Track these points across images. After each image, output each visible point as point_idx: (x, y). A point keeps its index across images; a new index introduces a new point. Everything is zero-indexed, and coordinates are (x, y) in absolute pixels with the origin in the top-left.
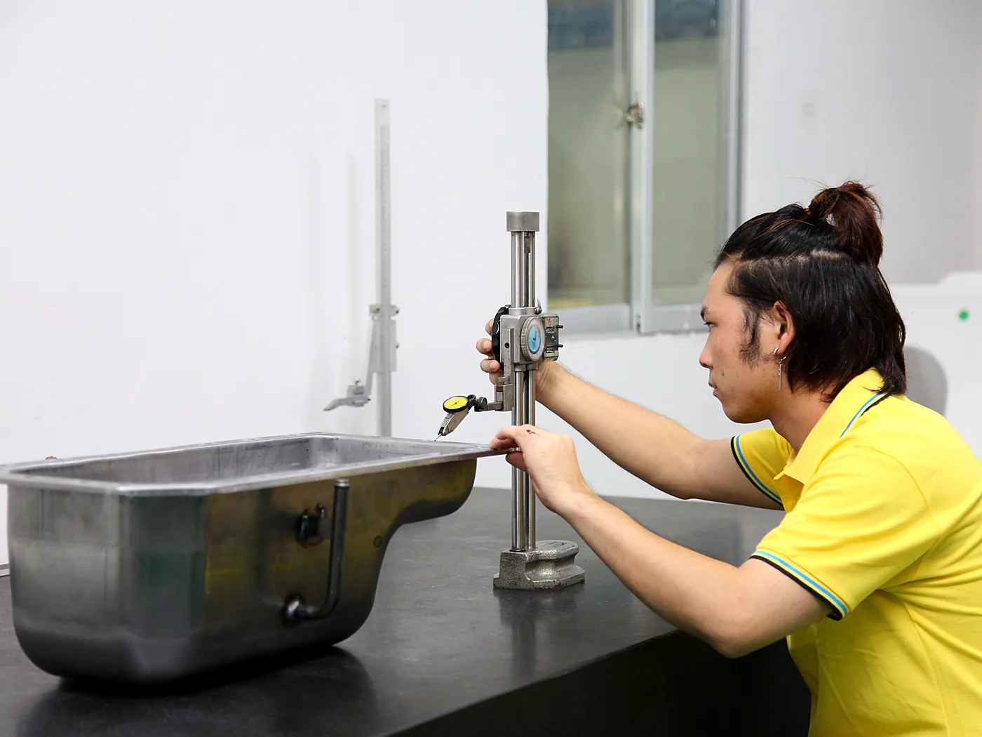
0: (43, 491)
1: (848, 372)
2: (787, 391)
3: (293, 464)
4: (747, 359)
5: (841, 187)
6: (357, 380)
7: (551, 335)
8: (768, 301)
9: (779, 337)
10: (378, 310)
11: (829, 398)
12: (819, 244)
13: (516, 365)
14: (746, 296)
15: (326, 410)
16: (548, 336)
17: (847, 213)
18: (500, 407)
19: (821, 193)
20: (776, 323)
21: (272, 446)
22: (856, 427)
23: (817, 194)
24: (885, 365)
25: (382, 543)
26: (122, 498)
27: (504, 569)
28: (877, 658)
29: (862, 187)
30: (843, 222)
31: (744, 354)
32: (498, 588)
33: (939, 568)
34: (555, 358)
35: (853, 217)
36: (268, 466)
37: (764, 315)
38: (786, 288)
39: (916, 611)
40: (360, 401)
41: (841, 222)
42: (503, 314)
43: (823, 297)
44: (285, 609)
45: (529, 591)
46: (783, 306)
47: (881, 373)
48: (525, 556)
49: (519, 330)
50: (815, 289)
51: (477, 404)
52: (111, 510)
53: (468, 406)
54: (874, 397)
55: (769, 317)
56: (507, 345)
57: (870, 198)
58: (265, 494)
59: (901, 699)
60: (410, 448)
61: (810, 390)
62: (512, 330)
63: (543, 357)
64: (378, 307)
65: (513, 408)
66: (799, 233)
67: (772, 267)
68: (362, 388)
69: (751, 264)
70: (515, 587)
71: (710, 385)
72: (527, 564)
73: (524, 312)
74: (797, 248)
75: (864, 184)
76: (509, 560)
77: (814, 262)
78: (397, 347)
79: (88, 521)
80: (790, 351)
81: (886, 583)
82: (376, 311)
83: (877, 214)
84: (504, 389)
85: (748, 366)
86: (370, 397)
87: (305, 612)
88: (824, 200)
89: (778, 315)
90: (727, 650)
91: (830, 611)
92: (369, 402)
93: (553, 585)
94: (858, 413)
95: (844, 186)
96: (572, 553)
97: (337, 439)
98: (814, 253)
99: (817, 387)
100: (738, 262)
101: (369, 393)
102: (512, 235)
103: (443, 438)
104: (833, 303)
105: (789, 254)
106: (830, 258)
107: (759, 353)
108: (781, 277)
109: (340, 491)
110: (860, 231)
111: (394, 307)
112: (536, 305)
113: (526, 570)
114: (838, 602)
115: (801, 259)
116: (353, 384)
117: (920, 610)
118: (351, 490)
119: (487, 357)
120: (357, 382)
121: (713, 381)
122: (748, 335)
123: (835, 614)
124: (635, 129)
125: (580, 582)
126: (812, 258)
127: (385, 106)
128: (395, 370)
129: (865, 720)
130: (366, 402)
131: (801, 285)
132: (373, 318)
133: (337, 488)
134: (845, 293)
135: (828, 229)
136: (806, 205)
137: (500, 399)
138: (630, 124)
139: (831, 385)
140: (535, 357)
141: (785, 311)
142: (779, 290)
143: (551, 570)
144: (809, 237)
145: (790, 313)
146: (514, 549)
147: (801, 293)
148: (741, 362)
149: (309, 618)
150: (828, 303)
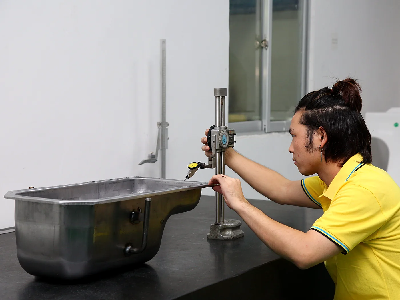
0: (29, 202)
1: (349, 154)
2: (324, 162)
3: (128, 190)
4: (308, 150)
5: (345, 80)
6: (152, 152)
7: (231, 137)
8: (317, 126)
9: (321, 141)
10: (161, 124)
11: (341, 165)
12: (337, 104)
13: (217, 150)
14: (307, 125)
15: (139, 164)
16: (230, 138)
17: (348, 91)
18: (210, 167)
19: (337, 83)
20: (320, 135)
21: (119, 182)
22: (352, 177)
23: (335, 83)
24: (363, 152)
25: (164, 223)
26: (61, 206)
27: (211, 232)
28: (360, 269)
29: (353, 80)
30: (346, 95)
31: (307, 148)
32: (210, 239)
33: (385, 233)
34: (233, 147)
35: (350, 92)
36: (117, 190)
37: (315, 132)
38: (324, 121)
39: (376, 251)
40: (154, 161)
41: (345, 95)
42: (212, 129)
43: (339, 124)
44: (125, 249)
45: (222, 240)
46: (322, 129)
47: (362, 155)
48: (220, 226)
49: (218, 136)
50: (336, 121)
51: (202, 166)
52: (56, 211)
53: (198, 167)
54: (359, 165)
55: (317, 133)
56: (213, 142)
57: (356, 84)
58: (118, 204)
59: (370, 286)
60: (175, 183)
61: (334, 162)
62: (216, 136)
63: (228, 147)
64: (160, 123)
65: (216, 167)
66: (329, 99)
67: (318, 113)
68: (154, 155)
69: (309, 112)
70: (216, 239)
71: (293, 160)
72: (221, 229)
73: (220, 129)
74: (328, 105)
75: (354, 79)
76: (214, 228)
77: (335, 111)
78: (168, 139)
79: (47, 215)
80: (325, 146)
81: (365, 240)
82: (160, 124)
83: (360, 91)
84: (212, 160)
85: (308, 152)
86: (157, 159)
87: (133, 251)
88: (338, 86)
89: (321, 132)
90: (301, 266)
91: (342, 251)
92: (157, 161)
93: (231, 238)
94: (353, 171)
95: (346, 80)
96: (239, 225)
97: (145, 179)
98: (335, 107)
99: (336, 161)
100: (304, 111)
101: (157, 158)
102: (216, 97)
103: (188, 180)
104: (343, 127)
105: (325, 108)
106: (341, 109)
107: (313, 147)
108: (321, 117)
109: (147, 202)
110: (353, 98)
111: (167, 123)
112: (225, 126)
113: (221, 232)
114: (345, 247)
115: (330, 109)
116: (151, 154)
117: (378, 250)
118: (151, 202)
119: (205, 145)
120: (152, 153)
121: (295, 159)
122: (309, 140)
123: (344, 252)
124: (264, 50)
125: (242, 237)
126: (334, 109)
127: (164, 42)
128: (167, 148)
129: (355, 294)
130: (156, 161)
131: (330, 120)
132: (159, 127)
133: (146, 201)
134: (347, 123)
135: (340, 97)
136: (331, 87)
137: (211, 163)
138: (262, 47)
139: (342, 160)
140: (225, 146)
141: (324, 130)
142: (321, 122)
143: (230, 232)
144: (333, 101)
145: (326, 131)
146: (216, 223)
147: (330, 123)
148: (306, 151)
149: (135, 253)
150: (341, 127)
